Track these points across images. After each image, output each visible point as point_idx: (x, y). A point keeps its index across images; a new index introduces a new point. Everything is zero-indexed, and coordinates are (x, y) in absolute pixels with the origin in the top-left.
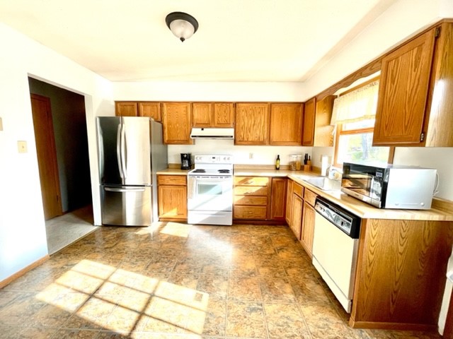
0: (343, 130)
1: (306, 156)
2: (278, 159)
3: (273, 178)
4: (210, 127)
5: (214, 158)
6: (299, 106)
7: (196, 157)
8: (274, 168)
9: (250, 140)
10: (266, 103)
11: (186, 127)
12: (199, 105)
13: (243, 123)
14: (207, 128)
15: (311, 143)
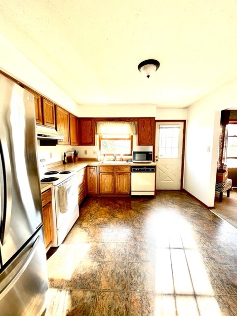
2: (65, 156)
3: (84, 168)
15: (92, 143)
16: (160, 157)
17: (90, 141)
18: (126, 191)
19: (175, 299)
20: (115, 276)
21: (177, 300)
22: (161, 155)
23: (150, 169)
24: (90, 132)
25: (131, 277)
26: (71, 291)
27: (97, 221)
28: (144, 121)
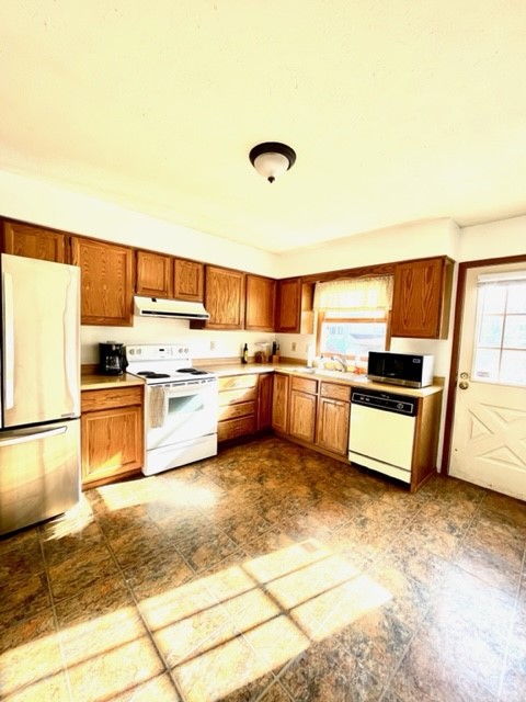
0: (327, 317)
1: (275, 345)
2: (246, 349)
3: (260, 374)
4: (167, 298)
5: (162, 350)
6: (273, 284)
7: (128, 350)
8: (239, 361)
9: (223, 322)
10: (242, 273)
11: (122, 293)
12: (149, 257)
13: (214, 297)
14: (160, 298)
15: (295, 329)
16: (475, 377)
17: (293, 324)
18: (338, 446)
19: (138, 638)
20: (136, 545)
21: (136, 642)
22: (482, 374)
23: (401, 404)
24: (294, 305)
25: (146, 563)
26: (94, 522)
27: (227, 474)
28: (411, 270)
